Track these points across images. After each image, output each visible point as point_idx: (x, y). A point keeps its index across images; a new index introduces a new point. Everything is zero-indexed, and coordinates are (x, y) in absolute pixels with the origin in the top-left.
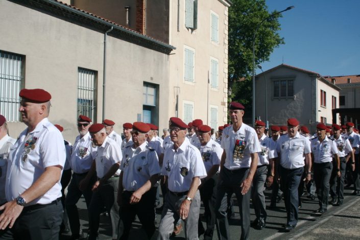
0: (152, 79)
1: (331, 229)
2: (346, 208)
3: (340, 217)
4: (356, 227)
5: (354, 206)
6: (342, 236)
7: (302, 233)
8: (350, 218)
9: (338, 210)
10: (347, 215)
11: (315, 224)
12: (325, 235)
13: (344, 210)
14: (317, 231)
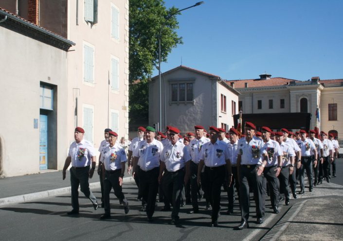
1: (297, 236)
2: (295, 213)
3: (296, 224)
5: (301, 211)
8: (307, 224)
9: (289, 217)
10: (302, 221)
13: (296, 217)
14: (284, 238)
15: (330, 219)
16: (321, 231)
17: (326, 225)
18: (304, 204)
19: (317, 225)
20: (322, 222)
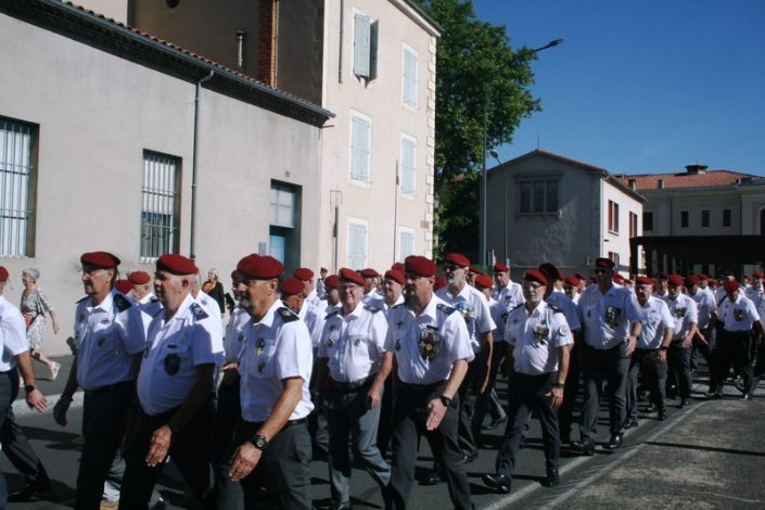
0: (287, 174)
1: (645, 471)
2: (668, 428)
3: (658, 447)
4: (691, 464)
5: (681, 424)
6: (666, 484)
7: (591, 479)
8: (677, 449)
9: (653, 434)
10: (672, 442)
11: (614, 460)
12: (634, 481)
13: (665, 434)
14: (619, 474)
15: (727, 441)
16: (695, 463)
17: (711, 452)
18: (697, 410)
19: (694, 452)
20: (708, 445)
